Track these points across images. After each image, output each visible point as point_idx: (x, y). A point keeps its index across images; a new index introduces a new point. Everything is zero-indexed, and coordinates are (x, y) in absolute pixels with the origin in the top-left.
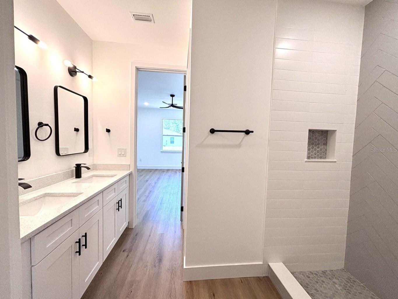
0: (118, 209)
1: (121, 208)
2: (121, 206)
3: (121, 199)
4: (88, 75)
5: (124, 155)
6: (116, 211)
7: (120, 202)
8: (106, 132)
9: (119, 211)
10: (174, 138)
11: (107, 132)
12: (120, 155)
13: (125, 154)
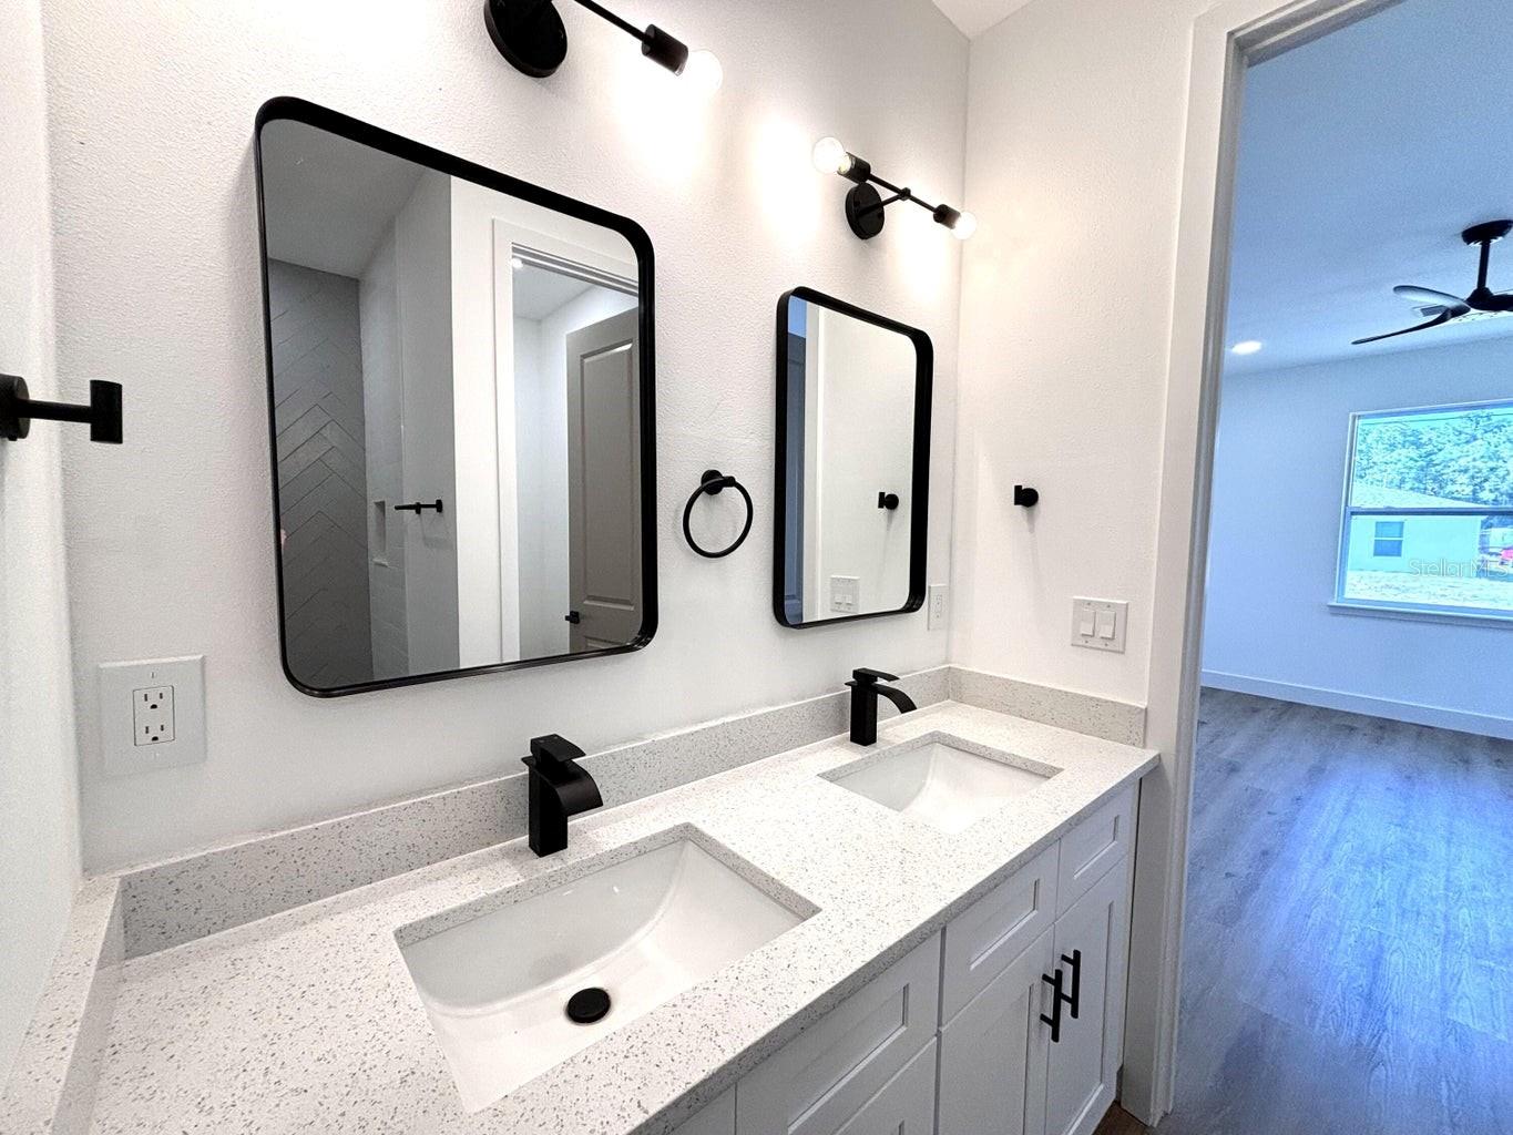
0: (1055, 1023)
1: (1075, 1014)
2: (1074, 1001)
3: (1077, 954)
4: (935, 206)
5: (1114, 644)
6: (1033, 1035)
7: (1068, 970)
8: (1017, 503)
9: (1055, 1037)
10: (1402, 524)
11: (1020, 507)
12: (1085, 641)
13: (1119, 637)
